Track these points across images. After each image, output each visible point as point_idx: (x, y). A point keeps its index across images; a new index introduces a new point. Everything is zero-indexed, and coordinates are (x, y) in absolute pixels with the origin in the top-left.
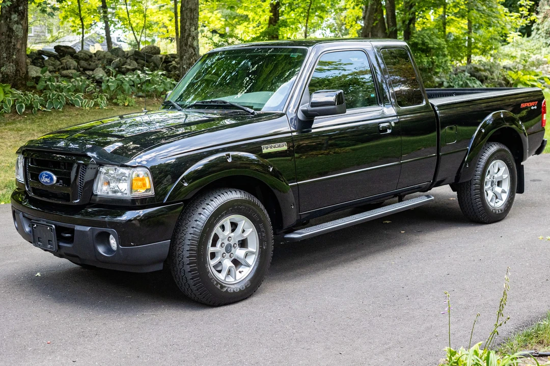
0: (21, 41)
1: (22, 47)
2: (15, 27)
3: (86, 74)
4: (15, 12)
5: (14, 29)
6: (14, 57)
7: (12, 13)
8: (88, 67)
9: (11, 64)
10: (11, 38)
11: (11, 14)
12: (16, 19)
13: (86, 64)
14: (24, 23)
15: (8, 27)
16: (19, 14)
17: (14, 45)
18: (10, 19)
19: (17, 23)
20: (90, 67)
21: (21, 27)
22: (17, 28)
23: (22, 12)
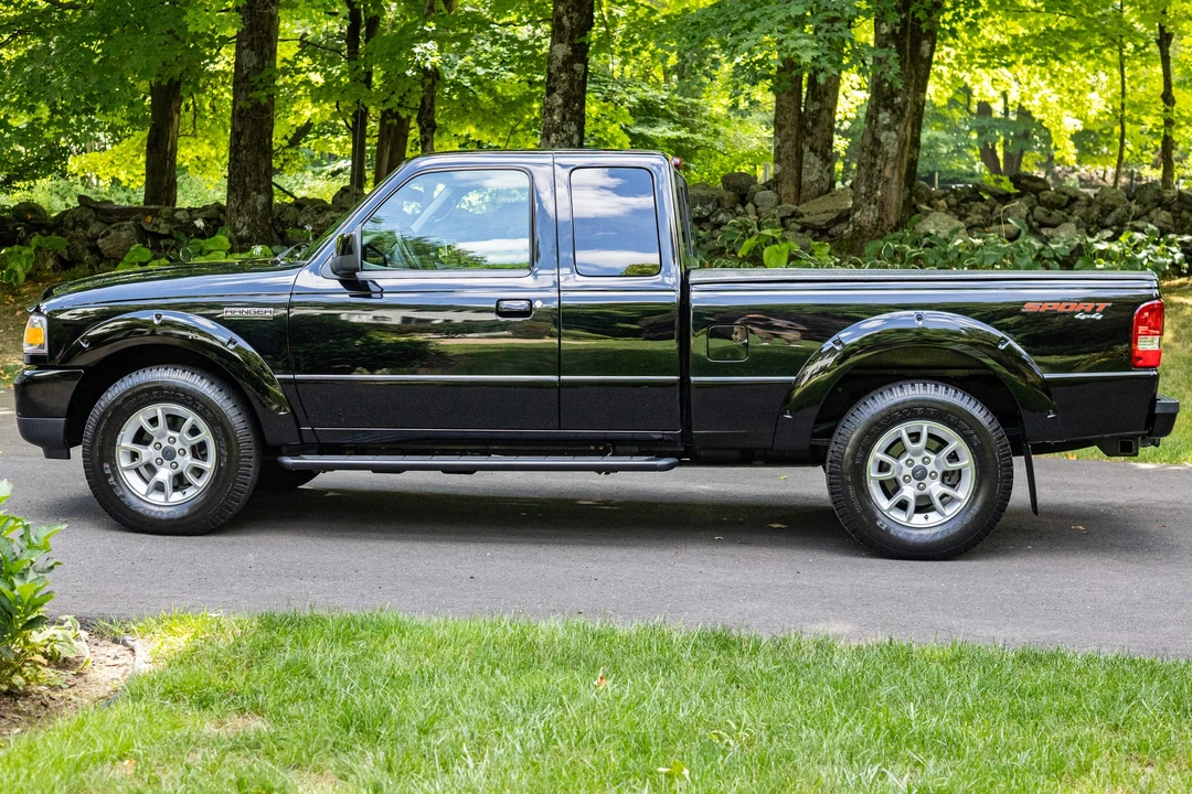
0: (892, 164)
1: (893, 174)
2: (883, 136)
3: (1041, 234)
4: (886, 108)
5: (882, 140)
6: (879, 193)
7: (881, 109)
8: (1046, 220)
9: (873, 206)
10: (876, 156)
11: (878, 112)
12: (887, 121)
13: (1043, 214)
14: (902, 129)
15: (873, 135)
16: (894, 112)
17: (880, 171)
18: (877, 122)
19: (889, 128)
20: (1050, 221)
21: (894, 135)
22: (887, 138)
23: (899, 108)
